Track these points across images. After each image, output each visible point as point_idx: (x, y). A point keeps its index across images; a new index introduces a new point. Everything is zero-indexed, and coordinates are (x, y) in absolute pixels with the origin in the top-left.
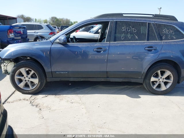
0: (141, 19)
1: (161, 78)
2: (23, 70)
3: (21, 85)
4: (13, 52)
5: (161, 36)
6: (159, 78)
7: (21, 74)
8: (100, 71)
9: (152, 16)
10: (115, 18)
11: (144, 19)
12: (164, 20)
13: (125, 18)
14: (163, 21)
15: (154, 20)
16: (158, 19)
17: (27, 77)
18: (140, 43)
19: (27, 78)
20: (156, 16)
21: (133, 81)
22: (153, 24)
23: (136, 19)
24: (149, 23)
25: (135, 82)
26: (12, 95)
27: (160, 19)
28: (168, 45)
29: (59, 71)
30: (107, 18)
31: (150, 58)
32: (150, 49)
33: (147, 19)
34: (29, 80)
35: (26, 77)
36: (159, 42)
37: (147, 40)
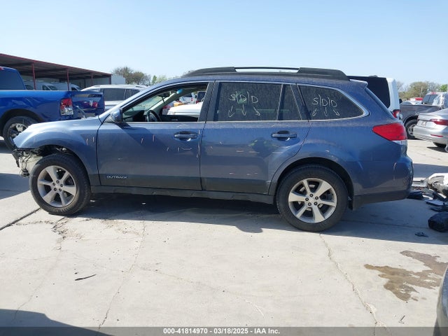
0: (271, 77)
1: (311, 196)
2: (51, 170)
3: (48, 198)
4: (36, 137)
5: (309, 109)
6: (308, 195)
7: (48, 178)
8: (188, 177)
9: (297, 71)
10: (219, 77)
11: (276, 77)
12: (317, 79)
13: (238, 77)
14: (315, 80)
15: (297, 79)
16: (307, 76)
17: (58, 182)
18: (263, 124)
19: (58, 186)
20: (303, 72)
21: (253, 198)
22: (295, 88)
23: (261, 77)
24: (285, 86)
25: (258, 203)
26: (30, 214)
27: (310, 77)
28: (321, 128)
29: (112, 173)
30: (204, 77)
31: (283, 154)
32: (282, 136)
33: (282, 78)
34: (61, 188)
35: (55, 183)
36: (304, 123)
37: (279, 120)
